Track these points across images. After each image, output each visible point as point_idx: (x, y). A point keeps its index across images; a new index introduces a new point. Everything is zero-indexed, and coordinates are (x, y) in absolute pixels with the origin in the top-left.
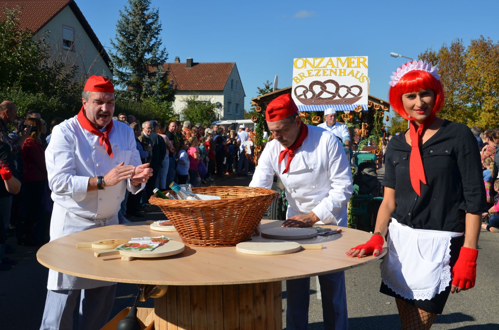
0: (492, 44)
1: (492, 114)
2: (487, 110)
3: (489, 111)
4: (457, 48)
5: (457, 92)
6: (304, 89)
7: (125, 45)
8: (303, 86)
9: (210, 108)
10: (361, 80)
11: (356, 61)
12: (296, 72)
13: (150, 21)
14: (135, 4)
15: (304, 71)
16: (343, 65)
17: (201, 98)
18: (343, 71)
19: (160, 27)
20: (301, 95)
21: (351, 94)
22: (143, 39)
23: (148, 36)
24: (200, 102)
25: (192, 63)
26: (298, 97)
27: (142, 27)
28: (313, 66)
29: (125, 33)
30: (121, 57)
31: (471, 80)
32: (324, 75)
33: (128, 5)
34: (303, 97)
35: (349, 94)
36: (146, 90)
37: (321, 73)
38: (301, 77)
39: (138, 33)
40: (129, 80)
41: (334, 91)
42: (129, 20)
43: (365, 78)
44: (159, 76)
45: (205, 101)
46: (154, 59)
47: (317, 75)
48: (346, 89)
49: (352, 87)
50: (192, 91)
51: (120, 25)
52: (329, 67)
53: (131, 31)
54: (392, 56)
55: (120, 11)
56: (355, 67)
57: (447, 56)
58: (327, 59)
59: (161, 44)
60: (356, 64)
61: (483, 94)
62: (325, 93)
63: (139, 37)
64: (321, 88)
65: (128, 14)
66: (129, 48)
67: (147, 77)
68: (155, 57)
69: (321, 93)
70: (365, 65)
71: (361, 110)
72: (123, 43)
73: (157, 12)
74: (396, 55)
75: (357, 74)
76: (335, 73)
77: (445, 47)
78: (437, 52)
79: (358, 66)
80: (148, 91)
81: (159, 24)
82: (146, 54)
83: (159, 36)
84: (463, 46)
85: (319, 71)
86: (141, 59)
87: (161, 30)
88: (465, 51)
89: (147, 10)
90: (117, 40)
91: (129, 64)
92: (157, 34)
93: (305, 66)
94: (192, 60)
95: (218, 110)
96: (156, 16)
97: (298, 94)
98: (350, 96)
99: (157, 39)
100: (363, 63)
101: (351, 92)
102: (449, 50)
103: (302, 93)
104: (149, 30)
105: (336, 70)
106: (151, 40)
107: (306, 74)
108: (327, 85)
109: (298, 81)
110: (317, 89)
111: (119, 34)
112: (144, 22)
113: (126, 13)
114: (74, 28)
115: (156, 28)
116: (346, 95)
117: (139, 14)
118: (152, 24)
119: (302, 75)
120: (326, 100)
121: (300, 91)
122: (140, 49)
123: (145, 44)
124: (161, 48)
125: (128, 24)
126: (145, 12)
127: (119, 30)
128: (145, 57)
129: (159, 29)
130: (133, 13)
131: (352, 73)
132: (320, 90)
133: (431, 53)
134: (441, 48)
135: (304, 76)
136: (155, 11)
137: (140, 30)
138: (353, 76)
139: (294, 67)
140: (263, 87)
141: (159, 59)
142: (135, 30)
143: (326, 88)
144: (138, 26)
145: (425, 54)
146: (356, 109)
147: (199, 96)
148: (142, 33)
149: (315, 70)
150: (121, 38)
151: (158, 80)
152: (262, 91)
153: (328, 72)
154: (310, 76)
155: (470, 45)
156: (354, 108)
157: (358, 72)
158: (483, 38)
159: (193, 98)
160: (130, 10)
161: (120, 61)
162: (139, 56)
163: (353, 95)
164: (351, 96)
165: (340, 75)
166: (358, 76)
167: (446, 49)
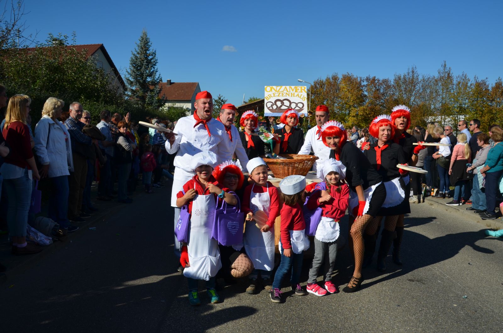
0: (354, 77)
1: (355, 118)
2: (352, 115)
3: (354, 116)
4: (335, 78)
5: (336, 104)
6: (272, 104)
7: (135, 73)
8: (271, 102)
9: (183, 112)
10: (303, 100)
11: (300, 88)
12: (266, 94)
13: (150, 57)
14: (141, 47)
15: (271, 93)
16: (293, 90)
17: (178, 105)
18: (293, 94)
19: (157, 61)
20: (270, 107)
21: (298, 107)
22: (146, 69)
23: (150, 67)
24: (177, 108)
25: (170, 83)
26: (268, 108)
27: (145, 61)
28: (276, 91)
29: (135, 65)
30: (132, 80)
31: (344, 98)
32: (282, 96)
33: (137, 48)
34: (271, 108)
35: (297, 107)
36: (149, 100)
37: (281, 95)
38: (270, 97)
39: (143, 65)
40: (137, 94)
41: (288, 105)
42: (137, 57)
43: (305, 99)
44: (156, 91)
45: (180, 107)
46: (153, 81)
47: (278, 96)
48: (295, 104)
49: (298, 103)
50: (172, 100)
51: (132, 60)
52: (285, 92)
53: (138, 64)
54: (299, 81)
55: (132, 52)
56: (300, 92)
57: (330, 83)
58: (284, 87)
59: (158, 71)
60: (300, 90)
61: (350, 106)
62: (283, 106)
63: (143, 68)
64: (281, 103)
65: (137, 53)
66: (137, 74)
67: (149, 92)
68: (154, 80)
69: (281, 106)
70: (305, 91)
71: (304, 116)
72: (134, 71)
73: (155, 52)
74: (301, 80)
75: (301, 96)
76: (289, 95)
77: (328, 77)
78: (324, 80)
79: (301, 92)
80: (149, 101)
81: (156, 59)
82: (148, 78)
83: (156, 67)
84: (339, 77)
85: (280, 93)
86: (145, 81)
87: (158, 63)
88: (340, 80)
89: (149, 50)
90: (130, 70)
91: (138, 84)
92: (155, 65)
93: (271, 90)
94: (170, 80)
95: (188, 113)
96: (154, 54)
97: (268, 106)
98: (297, 108)
99: (154, 68)
100: (304, 90)
101: (298, 106)
102: (331, 80)
103: (270, 106)
104: (150, 63)
105: (289, 93)
106: (151, 69)
107: (272, 95)
108: (284, 101)
109: (268, 99)
110: (279, 104)
111: (131, 66)
112: (146, 58)
113: (136, 53)
114: (102, 62)
115: (154, 62)
116: (295, 108)
117: (143, 53)
118: (151, 59)
119: (270, 95)
120: (284, 110)
121: (269, 105)
122: (144, 75)
123: (147, 72)
124: (158, 74)
125: (137, 59)
126: (148, 52)
127: (131, 64)
128: (147, 80)
129: (156, 62)
130: (140, 53)
131: (298, 95)
132: (281, 104)
133: (320, 80)
134: (326, 78)
135: (271, 96)
136: (154, 51)
137: (144, 63)
138: (299, 97)
139: (265, 92)
141: (156, 81)
142: (141, 63)
143: (284, 103)
144: (143, 61)
145: (317, 81)
146: (301, 115)
147: (176, 104)
148: (145, 64)
149: (277, 93)
150: (132, 68)
151: (156, 94)
153: (285, 94)
154: (274, 96)
155: (342, 78)
156: (300, 115)
157: (301, 95)
158: (349, 74)
159: (172, 105)
160: (138, 51)
161: (132, 83)
162: (144, 79)
163: (299, 107)
164: (299, 108)
165: (291, 96)
166: (302, 97)
167: (329, 79)
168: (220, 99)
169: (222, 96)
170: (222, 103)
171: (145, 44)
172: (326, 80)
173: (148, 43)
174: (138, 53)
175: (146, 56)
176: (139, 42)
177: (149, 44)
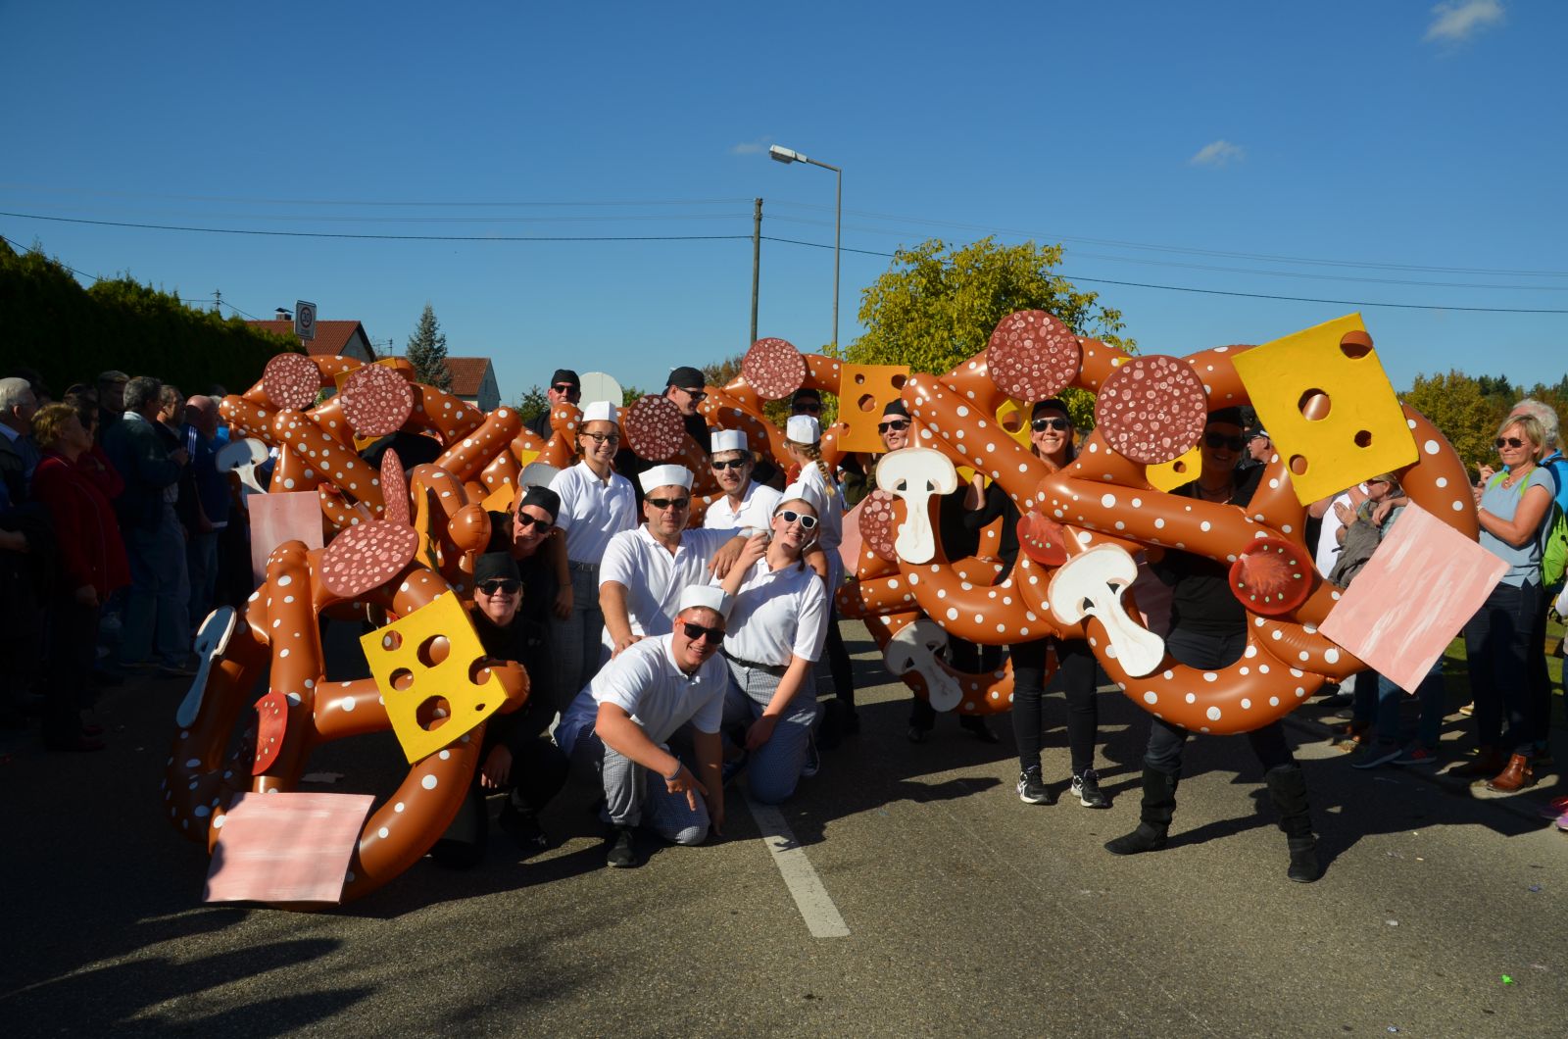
13: (437, 345)
14: (421, 328)
27: (432, 352)
29: (415, 358)
39: (427, 357)
42: (419, 345)
63: (429, 362)
66: (420, 371)
73: (444, 336)
78: (721, 366)
81: (445, 347)
82: (435, 376)
87: (447, 353)
89: (435, 335)
96: (443, 340)
102: (733, 365)
112: (432, 348)
113: (416, 339)
117: (428, 339)
118: (439, 347)
122: (430, 372)
125: (417, 348)
126: (433, 337)
128: (434, 379)
130: (423, 339)
133: (713, 367)
137: (430, 354)
140: (529, 393)
142: (425, 355)
144: (427, 351)
148: (432, 357)
152: (527, 398)
160: (420, 336)
167: (730, 363)
168: (535, 393)
169: (540, 388)
170: (540, 401)
171: (429, 325)
172: (724, 365)
173: (434, 323)
174: (420, 340)
175: (432, 342)
176: (420, 322)
177: (436, 326)
